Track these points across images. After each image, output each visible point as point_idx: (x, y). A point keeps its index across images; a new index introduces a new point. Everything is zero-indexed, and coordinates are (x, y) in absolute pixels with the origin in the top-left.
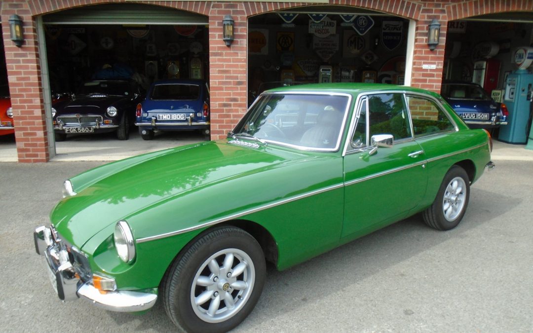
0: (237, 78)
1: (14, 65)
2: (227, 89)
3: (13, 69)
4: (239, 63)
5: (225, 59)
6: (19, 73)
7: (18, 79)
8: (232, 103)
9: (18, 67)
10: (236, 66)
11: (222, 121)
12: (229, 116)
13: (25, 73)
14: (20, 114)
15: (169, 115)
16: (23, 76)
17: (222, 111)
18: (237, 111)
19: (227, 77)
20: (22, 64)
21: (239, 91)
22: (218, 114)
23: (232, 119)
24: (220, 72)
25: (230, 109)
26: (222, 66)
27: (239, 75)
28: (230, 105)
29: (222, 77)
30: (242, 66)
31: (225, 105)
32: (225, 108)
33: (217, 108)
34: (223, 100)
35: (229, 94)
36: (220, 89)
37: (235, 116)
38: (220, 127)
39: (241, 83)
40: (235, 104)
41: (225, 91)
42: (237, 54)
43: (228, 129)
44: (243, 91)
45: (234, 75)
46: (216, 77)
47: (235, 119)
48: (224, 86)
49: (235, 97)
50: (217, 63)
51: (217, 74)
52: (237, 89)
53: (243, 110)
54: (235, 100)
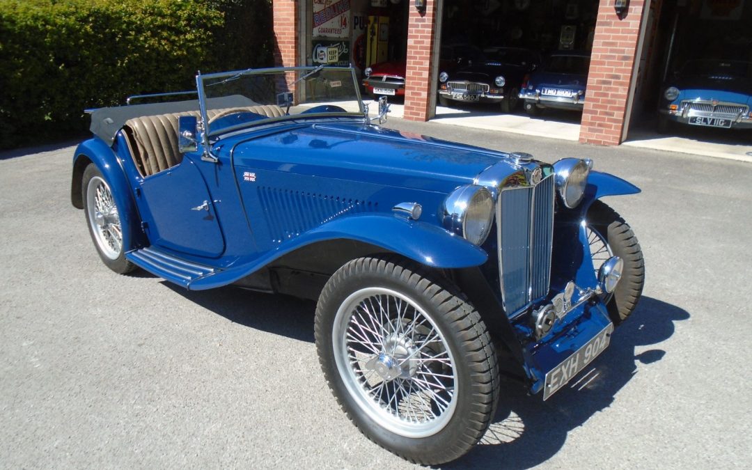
0: (623, 51)
1: (414, 29)
2: (609, 64)
4: (629, 35)
5: (614, 29)
6: (417, 37)
7: (415, 42)
8: (613, 80)
9: (416, 31)
10: (625, 38)
11: (597, 100)
12: (606, 95)
13: (421, 37)
15: (555, 90)
16: (419, 39)
17: (600, 88)
18: (617, 90)
19: (612, 51)
20: (420, 29)
22: (594, 91)
23: (609, 98)
24: (605, 44)
25: (609, 88)
26: (608, 37)
27: (627, 49)
28: (609, 83)
29: (606, 50)
30: (632, 39)
31: (604, 82)
32: (603, 86)
33: (595, 85)
34: (602, 76)
35: (611, 70)
36: (602, 63)
37: (613, 96)
38: (594, 106)
39: (625, 58)
40: (616, 82)
41: (606, 67)
42: (628, 24)
43: (602, 110)
44: (627, 68)
45: (621, 48)
46: (599, 50)
47: (613, 99)
48: (607, 61)
49: (617, 74)
50: (603, 34)
51: (601, 47)
52: (621, 64)
53: (624, 89)
54: (617, 77)
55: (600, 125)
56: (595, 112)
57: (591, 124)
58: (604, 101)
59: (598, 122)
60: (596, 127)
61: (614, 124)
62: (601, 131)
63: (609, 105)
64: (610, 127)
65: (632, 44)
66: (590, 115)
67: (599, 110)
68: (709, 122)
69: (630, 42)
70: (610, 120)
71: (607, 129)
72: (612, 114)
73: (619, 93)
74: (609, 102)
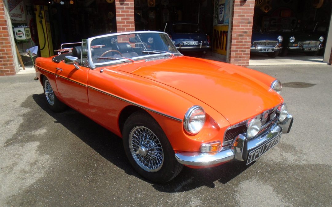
0: (248, 19)
1: (120, 10)
2: (242, 26)
3: (120, 13)
4: (250, 11)
5: (243, 8)
6: (123, 15)
7: (122, 19)
8: (244, 34)
9: (122, 12)
10: (248, 13)
11: (238, 45)
12: (241, 42)
13: (127, 15)
14: (122, 40)
15: (189, 42)
16: (125, 17)
17: (238, 39)
18: (246, 39)
19: (243, 19)
20: (125, 10)
21: (248, 27)
22: (236, 41)
23: (243, 43)
24: (239, 16)
25: (243, 38)
26: (240, 12)
27: (249, 18)
28: (243, 35)
29: (240, 19)
30: (251, 13)
31: (240, 35)
32: (240, 37)
33: (236, 37)
34: (239, 32)
35: (243, 29)
36: (239, 26)
37: (245, 42)
38: (237, 48)
39: (249, 23)
40: (246, 35)
41: (240, 27)
42: (249, 6)
43: (240, 50)
44: (250, 27)
45: (247, 18)
46: (237, 19)
47: (245, 43)
48: (240, 24)
49: (246, 31)
50: (238, 11)
51: (237, 17)
52: (247, 26)
53: (250, 38)
54: (246, 32)
55: (240, 57)
56: (237, 51)
57: (236, 57)
58: (241, 45)
59: (239, 56)
60: (238, 59)
61: (246, 56)
62: (240, 60)
63: (243, 47)
64: (244, 57)
65: (252, 15)
66: (235, 53)
67: (239, 50)
68: (267, 50)
69: (251, 15)
70: (244, 54)
71: (243, 59)
72: (245, 51)
73: (248, 40)
74: (243, 45)
